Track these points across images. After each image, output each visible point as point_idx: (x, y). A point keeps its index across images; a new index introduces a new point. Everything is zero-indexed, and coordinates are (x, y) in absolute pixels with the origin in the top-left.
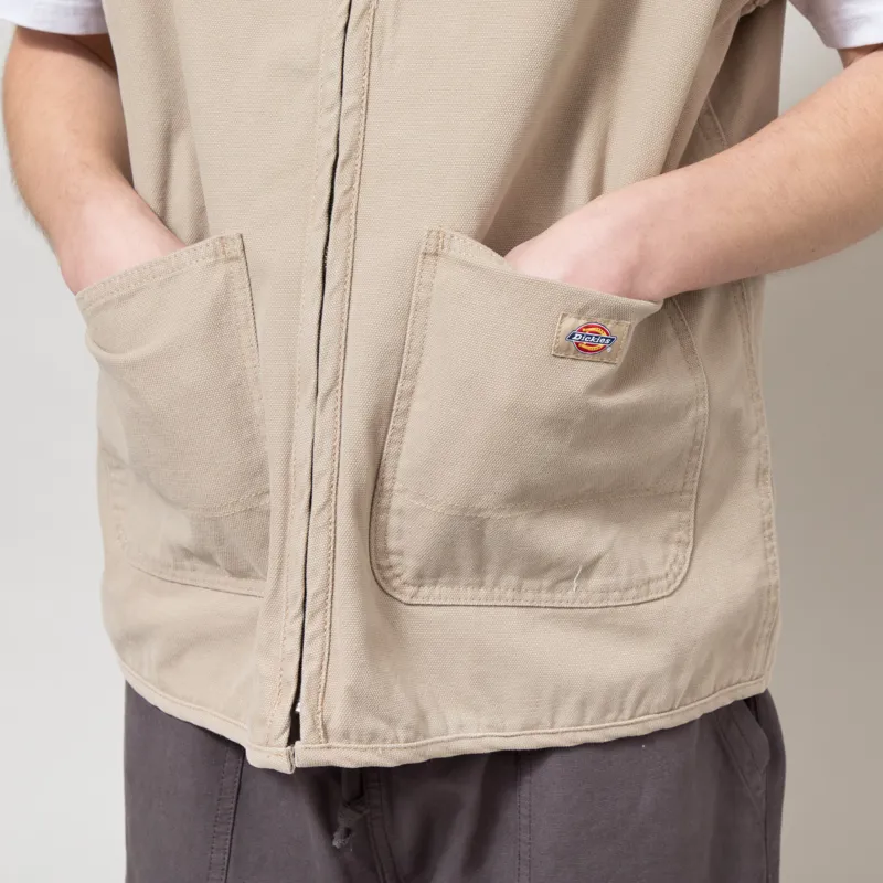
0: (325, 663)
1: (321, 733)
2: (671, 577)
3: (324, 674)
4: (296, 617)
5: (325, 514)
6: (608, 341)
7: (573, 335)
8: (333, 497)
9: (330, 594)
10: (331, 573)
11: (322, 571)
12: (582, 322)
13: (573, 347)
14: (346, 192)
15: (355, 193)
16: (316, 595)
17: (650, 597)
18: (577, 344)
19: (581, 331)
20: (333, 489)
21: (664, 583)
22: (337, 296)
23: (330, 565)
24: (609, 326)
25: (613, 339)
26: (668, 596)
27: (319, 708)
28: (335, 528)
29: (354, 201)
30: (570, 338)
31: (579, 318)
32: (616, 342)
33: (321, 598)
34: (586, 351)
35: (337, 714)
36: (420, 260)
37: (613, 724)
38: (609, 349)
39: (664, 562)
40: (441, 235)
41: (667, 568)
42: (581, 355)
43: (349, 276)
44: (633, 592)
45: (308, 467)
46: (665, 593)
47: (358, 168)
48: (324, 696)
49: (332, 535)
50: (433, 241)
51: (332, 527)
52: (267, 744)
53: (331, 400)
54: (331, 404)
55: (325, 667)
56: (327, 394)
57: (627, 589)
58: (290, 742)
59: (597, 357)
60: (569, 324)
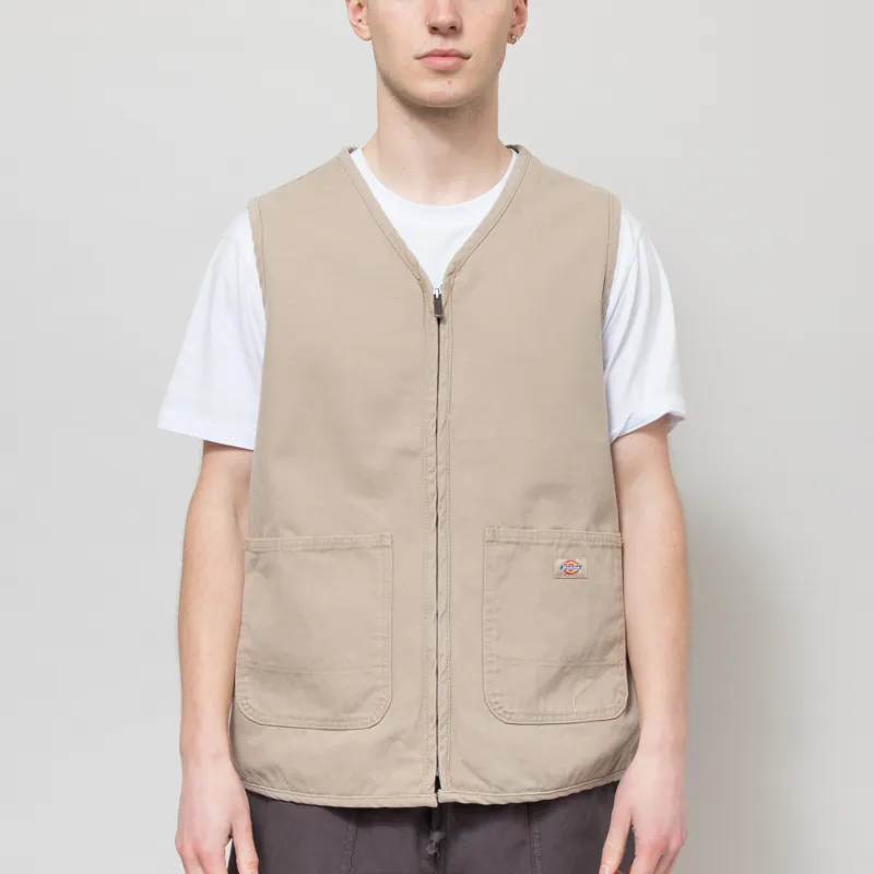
2: (617, 709)
3: (449, 755)
4: (433, 728)
5: (445, 675)
6: (578, 567)
7: (562, 566)
8: (449, 665)
9: (449, 715)
12: (565, 560)
13: (564, 573)
15: (448, 513)
16: (443, 716)
17: (606, 718)
18: (565, 571)
19: (565, 564)
20: (449, 662)
21: (613, 712)
23: (449, 700)
24: (577, 560)
25: (580, 567)
26: (615, 718)
27: (448, 773)
28: (451, 682)
29: (448, 517)
30: (562, 568)
31: (563, 558)
32: (582, 568)
33: (445, 718)
34: (570, 574)
36: (486, 545)
38: (580, 571)
39: (615, 702)
40: (493, 532)
41: (616, 705)
42: (568, 576)
43: (449, 555)
44: (598, 714)
45: (435, 651)
47: (448, 501)
49: (449, 685)
50: (491, 535)
51: (449, 681)
52: (423, 793)
53: (445, 616)
54: (445, 619)
55: (449, 751)
57: (595, 712)
58: (436, 791)
59: (575, 576)
60: (560, 562)
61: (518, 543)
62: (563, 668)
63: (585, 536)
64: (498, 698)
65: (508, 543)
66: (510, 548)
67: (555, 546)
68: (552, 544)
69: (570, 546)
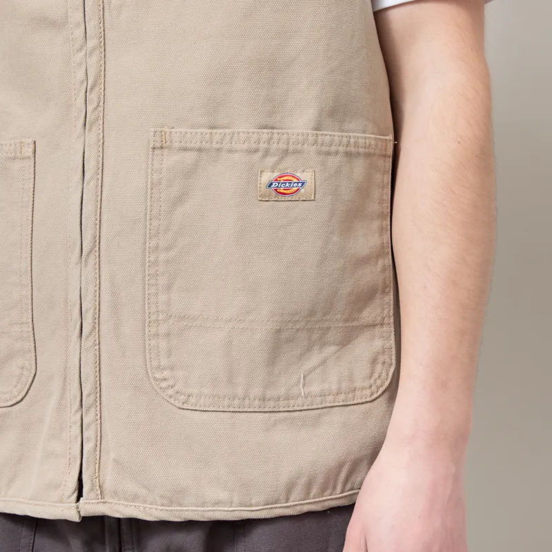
0: (99, 443)
1: (99, 492)
2: (374, 388)
3: (98, 450)
4: (76, 412)
5: (92, 339)
6: (300, 185)
7: (271, 184)
8: (97, 326)
9: (98, 395)
10: (98, 379)
11: (92, 378)
12: (276, 174)
13: (274, 193)
14: (96, 109)
15: (101, 109)
16: (89, 395)
17: (356, 402)
18: (276, 190)
19: (276, 180)
20: (97, 321)
21: (368, 392)
22: (92, 184)
23: (97, 374)
24: (298, 174)
25: (303, 183)
26: (370, 402)
27: (97, 474)
28: (99, 348)
29: (101, 115)
30: (270, 186)
31: (273, 172)
32: (306, 185)
33: (92, 397)
34: (285, 194)
35: (109, 479)
36: (150, 153)
37: (328, 498)
38: (303, 191)
39: (371, 377)
40: (163, 134)
41: (372, 381)
42: (281, 198)
43: (101, 169)
44: (342, 397)
45: (78, 305)
46: (368, 399)
47: (102, 91)
48: (99, 466)
49: (97, 353)
50: (158, 138)
51: (97, 347)
52: (61, 501)
53: (92, 256)
54: (92, 261)
55: (98, 445)
56: (89, 254)
57: (337, 394)
58: (78, 500)
59: (295, 197)
60: (267, 177)
61: (200, 150)
62: (279, 331)
63: (311, 139)
64: (166, 374)
65: (185, 149)
66: (190, 157)
67: (260, 154)
68: (256, 151)
69: (286, 153)
